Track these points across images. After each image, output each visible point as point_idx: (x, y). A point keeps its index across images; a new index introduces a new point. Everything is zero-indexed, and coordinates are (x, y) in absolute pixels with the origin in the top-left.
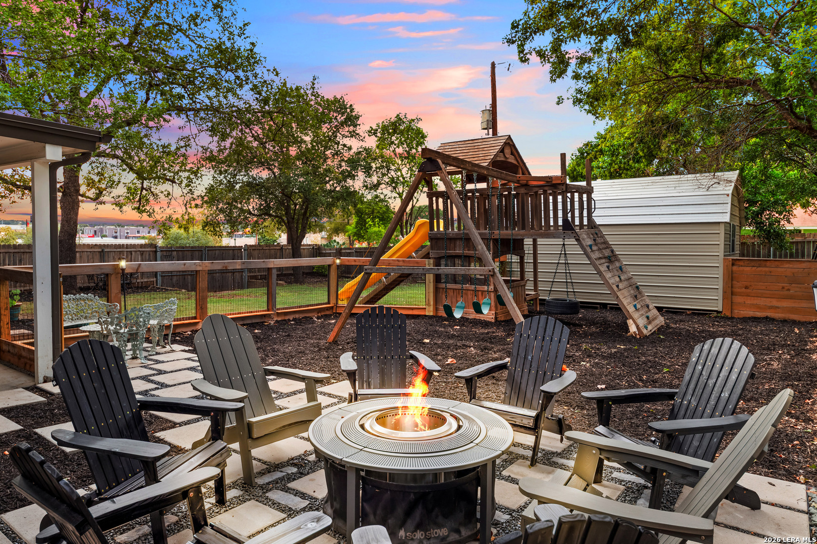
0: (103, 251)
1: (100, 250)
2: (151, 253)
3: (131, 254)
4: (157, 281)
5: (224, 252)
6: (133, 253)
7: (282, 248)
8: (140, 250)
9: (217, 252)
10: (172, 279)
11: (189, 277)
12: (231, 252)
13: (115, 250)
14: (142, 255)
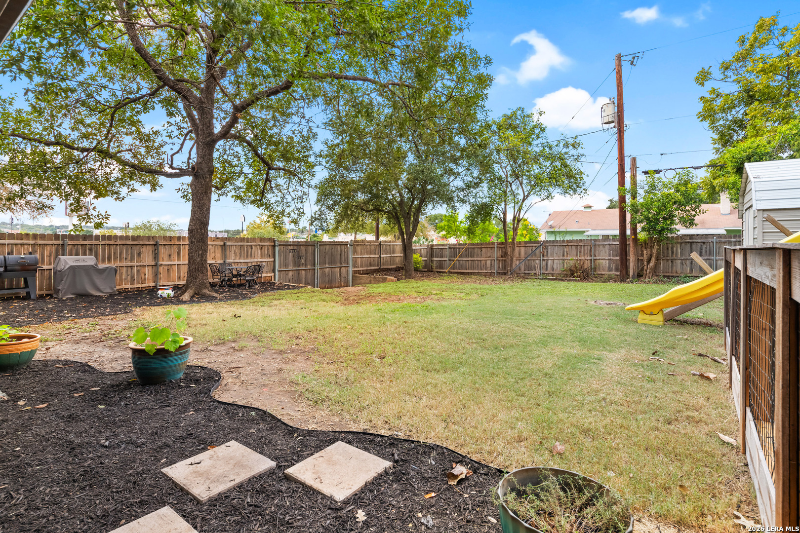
0: (225, 244)
1: (222, 243)
2: (270, 247)
3: (252, 248)
4: (274, 276)
5: (333, 247)
6: (254, 247)
7: (380, 244)
8: (260, 244)
9: (327, 247)
10: (287, 274)
11: (303, 272)
12: (339, 247)
13: (236, 244)
14: (261, 249)
